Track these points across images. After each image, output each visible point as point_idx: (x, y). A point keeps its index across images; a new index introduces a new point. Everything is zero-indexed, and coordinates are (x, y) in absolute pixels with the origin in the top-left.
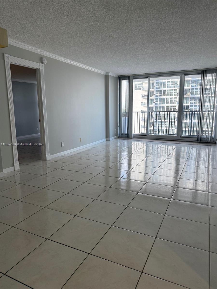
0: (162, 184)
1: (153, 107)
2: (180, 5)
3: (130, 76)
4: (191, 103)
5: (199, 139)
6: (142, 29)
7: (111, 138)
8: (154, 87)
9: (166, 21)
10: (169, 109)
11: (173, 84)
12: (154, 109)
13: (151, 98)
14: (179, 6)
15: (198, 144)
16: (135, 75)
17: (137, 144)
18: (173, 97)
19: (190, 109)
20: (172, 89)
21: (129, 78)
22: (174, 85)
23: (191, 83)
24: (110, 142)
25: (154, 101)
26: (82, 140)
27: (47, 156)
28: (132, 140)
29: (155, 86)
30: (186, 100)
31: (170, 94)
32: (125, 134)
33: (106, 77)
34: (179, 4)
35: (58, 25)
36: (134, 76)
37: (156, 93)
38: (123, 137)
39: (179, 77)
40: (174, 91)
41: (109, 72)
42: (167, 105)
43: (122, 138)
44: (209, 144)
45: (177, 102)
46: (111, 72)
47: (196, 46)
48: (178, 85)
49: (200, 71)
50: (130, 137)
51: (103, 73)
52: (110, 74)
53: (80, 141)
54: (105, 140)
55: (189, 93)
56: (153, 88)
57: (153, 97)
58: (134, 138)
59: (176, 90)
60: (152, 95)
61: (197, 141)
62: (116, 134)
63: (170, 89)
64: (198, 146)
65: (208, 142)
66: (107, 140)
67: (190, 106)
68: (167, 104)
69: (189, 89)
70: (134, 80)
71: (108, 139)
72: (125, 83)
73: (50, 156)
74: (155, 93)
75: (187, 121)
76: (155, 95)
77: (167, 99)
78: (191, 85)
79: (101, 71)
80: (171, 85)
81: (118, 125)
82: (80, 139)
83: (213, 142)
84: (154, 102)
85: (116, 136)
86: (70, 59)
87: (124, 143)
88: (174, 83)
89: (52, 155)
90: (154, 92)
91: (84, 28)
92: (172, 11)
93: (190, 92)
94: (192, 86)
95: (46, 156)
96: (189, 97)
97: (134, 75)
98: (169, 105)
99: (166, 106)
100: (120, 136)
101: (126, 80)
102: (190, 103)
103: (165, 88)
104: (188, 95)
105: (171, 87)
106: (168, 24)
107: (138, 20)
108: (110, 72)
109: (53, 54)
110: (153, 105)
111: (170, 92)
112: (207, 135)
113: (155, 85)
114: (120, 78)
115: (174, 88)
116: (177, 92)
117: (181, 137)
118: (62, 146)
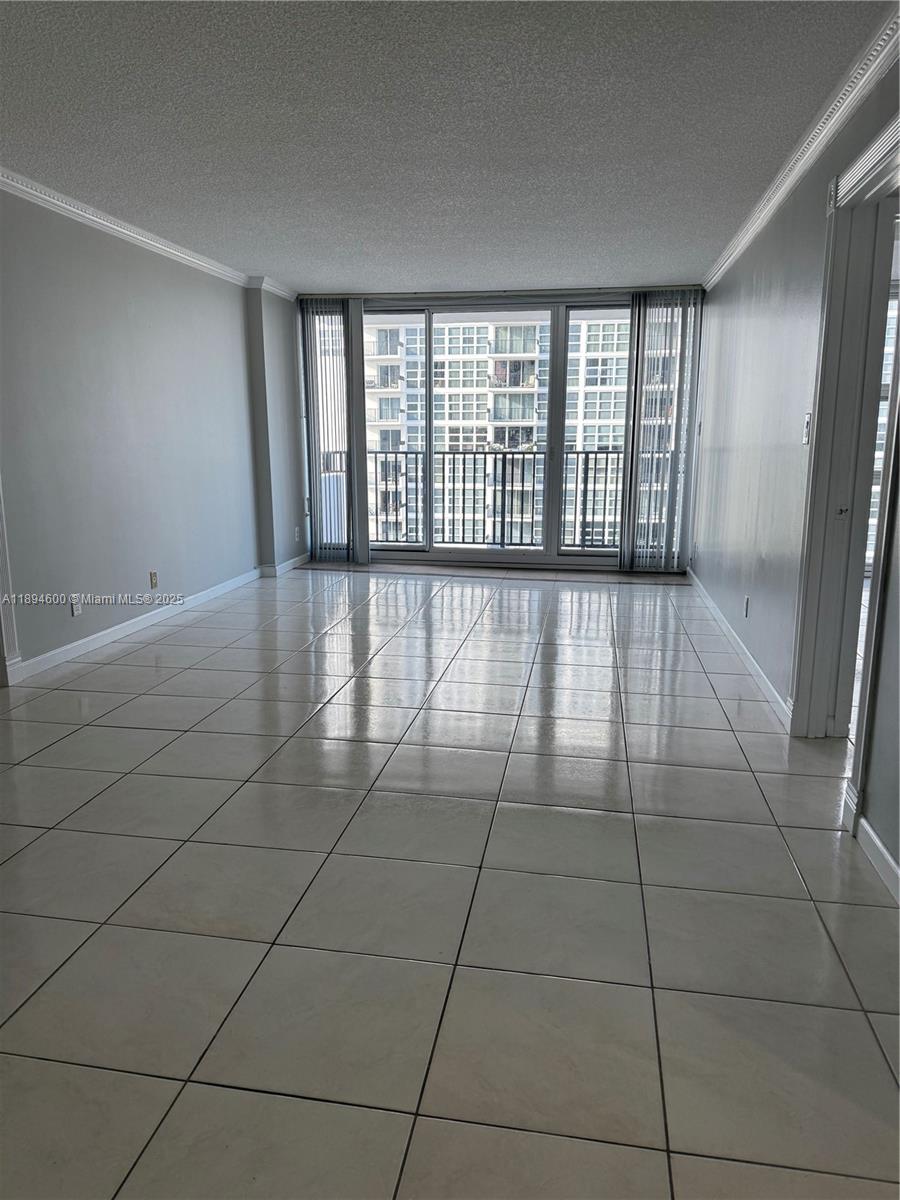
0: (570, 752)
1: (399, 431)
2: (660, 26)
3: (348, 300)
4: (539, 418)
5: (627, 560)
6: (474, 104)
7: (283, 568)
8: (399, 347)
9: (582, 83)
10: (461, 439)
11: (470, 340)
12: (403, 438)
13: (391, 393)
14: (655, 28)
15: (624, 579)
16: (370, 297)
17: (400, 589)
18: (475, 390)
19: (538, 441)
20: (467, 357)
21: (345, 305)
22: (475, 344)
23: (538, 338)
24: (278, 586)
25: (403, 406)
26: (159, 580)
27: (7, 664)
28: (368, 572)
29: (402, 345)
30: (521, 406)
31: (461, 378)
32: (337, 548)
33: (251, 298)
34: (657, 21)
35: (96, 41)
36: (365, 299)
37: (409, 375)
38: (329, 561)
39: (547, 314)
40: (478, 367)
41: (263, 278)
42: (454, 423)
43: (325, 566)
44: (662, 579)
45: (489, 411)
46: (269, 276)
47: (649, 196)
48: (490, 344)
49: (625, 294)
50: (361, 558)
51: (238, 278)
52: (266, 286)
53: (153, 585)
54: (255, 573)
55: (532, 378)
56: (396, 353)
57: (399, 390)
58: (374, 561)
59: (483, 364)
60: (392, 381)
61: (618, 569)
62: (300, 548)
63: (461, 357)
64: (625, 586)
65: (660, 570)
66: (262, 576)
67: (538, 428)
68: (450, 418)
69: (533, 362)
70: (366, 318)
71: (267, 570)
72: (328, 329)
73: (24, 664)
74: (403, 373)
75: (525, 489)
76: (405, 383)
77: (450, 400)
78: (537, 347)
79: (227, 268)
80: (464, 342)
81: (305, 508)
82: (153, 575)
83: (675, 570)
84: (402, 411)
85: (300, 555)
86: (98, 207)
87: (336, 586)
88: (475, 337)
89: (32, 661)
90: (398, 367)
91: (220, 68)
92: (619, 46)
93: (537, 372)
94: (541, 352)
95: (6, 666)
96: (533, 395)
97: (366, 296)
98: (459, 423)
99: (450, 428)
100: (317, 557)
101: (331, 313)
102: (536, 415)
103: (443, 353)
104: (528, 384)
105: (464, 353)
106: (582, 98)
107: (472, 65)
108: (266, 279)
109: (22, 174)
110: (399, 423)
111: (461, 371)
112: (656, 544)
113: (402, 339)
114: (306, 305)
115: (474, 357)
116: (489, 373)
117: (559, 555)
118: (76, 613)
